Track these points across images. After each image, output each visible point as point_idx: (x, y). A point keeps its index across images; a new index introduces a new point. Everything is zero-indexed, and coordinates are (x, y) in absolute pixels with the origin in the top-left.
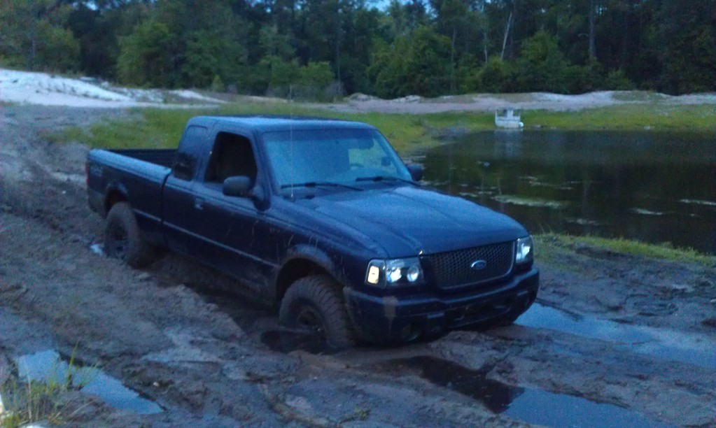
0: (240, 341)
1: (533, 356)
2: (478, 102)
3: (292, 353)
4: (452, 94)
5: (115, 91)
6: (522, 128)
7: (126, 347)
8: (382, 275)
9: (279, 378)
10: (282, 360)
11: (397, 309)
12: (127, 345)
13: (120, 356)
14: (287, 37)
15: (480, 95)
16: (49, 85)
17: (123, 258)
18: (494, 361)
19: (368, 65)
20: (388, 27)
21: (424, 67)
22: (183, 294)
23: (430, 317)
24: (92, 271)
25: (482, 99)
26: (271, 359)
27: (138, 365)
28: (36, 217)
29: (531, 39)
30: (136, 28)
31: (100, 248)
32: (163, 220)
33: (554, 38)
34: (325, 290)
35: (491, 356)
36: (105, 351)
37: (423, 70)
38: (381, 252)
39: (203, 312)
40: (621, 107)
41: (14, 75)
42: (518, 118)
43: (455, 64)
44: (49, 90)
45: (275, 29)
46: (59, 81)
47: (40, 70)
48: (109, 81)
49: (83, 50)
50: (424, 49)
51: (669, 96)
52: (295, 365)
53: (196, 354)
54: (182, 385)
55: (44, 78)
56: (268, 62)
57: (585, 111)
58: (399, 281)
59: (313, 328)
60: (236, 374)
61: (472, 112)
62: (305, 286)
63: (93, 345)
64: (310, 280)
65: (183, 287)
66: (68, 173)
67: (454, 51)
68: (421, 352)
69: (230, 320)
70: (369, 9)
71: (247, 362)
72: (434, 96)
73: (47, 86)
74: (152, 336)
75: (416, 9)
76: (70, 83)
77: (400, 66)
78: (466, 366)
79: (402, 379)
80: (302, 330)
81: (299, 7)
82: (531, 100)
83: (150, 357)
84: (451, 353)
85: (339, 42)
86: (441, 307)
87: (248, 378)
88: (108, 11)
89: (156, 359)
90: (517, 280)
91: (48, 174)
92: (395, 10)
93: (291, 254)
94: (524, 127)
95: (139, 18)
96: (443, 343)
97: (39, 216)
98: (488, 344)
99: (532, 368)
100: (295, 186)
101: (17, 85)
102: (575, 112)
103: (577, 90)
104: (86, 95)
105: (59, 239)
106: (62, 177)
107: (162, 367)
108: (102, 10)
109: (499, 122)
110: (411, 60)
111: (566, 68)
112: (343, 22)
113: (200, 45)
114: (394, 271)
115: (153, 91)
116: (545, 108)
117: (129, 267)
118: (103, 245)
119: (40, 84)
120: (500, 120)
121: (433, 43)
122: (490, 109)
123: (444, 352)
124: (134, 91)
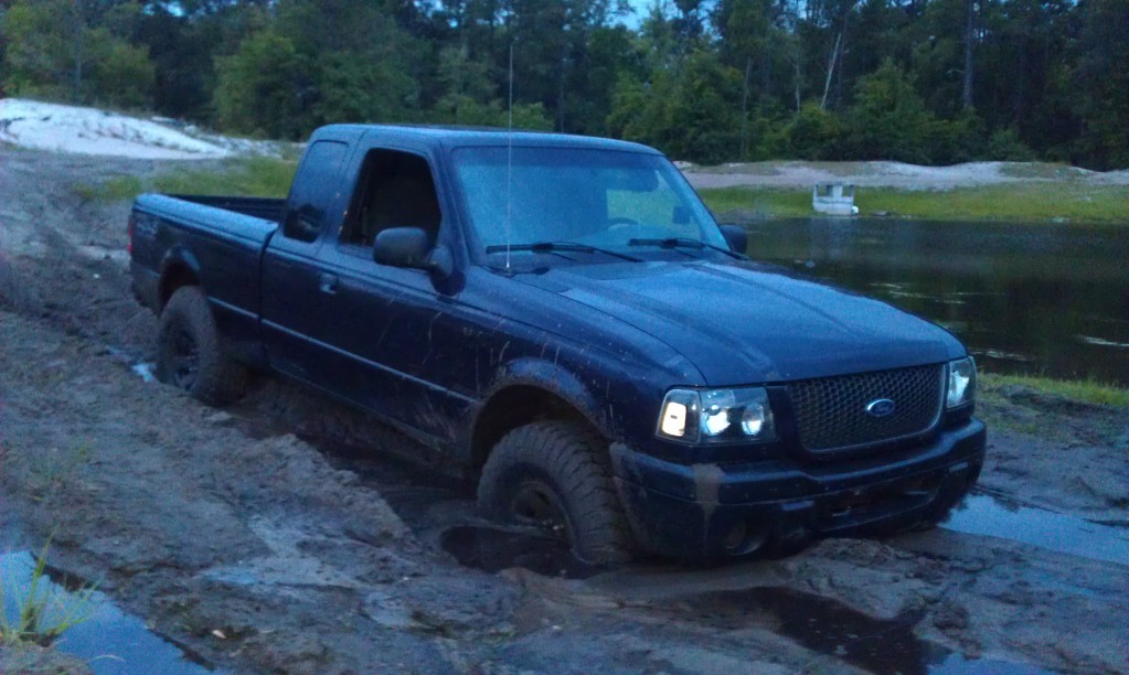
0: (400, 544)
1: (1005, 594)
2: (785, 173)
3: (505, 573)
4: (742, 161)
5: (206, 140)
6: (856, 214)
7: (167, 552)
8: (692, 420)
9: (480, 625)
10: (486, 587)
11: (724, 492)
12: (167, 546)
13: (150, 571)
14: (483, 67)
15: (788, 163)
16: (100, 125)
17: (188, 387)
18: (922, 602)
19: (609, 113)
20: (641, 55)
21: (700, 117)
22: (292, 451)
23: (787, 508)
24: (124, 406)
25: (791, 170)
26: (464, 583)
27: (186, 590)
28: (45, 316)
29: (870, 75)
30: (243, 43)
31: (150, 370)
32: (261, 317)
33: (908, 76)
34: (572, 449)
35: (914, 592)
36: (122, 558)
37: (698, 122)
38: (689, 373)
39: (329, 486)
40: (1013, 187)
41: (46, 109)
42: (850, 199)
43: (747, 114)
44: (100, 133)
45: (464, 52)
46: (116, 121)
47: (88, 103)
48: (197, 125)
49: (160, 78)
50: (701, 88)
51: (1091, 172)
52: (513, 597)
53: (311, 570)
54: (271, 638)
55: (93, 116)
56: (451, 104)
57: (957, 190)
58: (723, 434)
59: (544, 523)
60: (392, 617)
61: (775, 189)
62: (531, 441)
63: (100, 546)
64: (542, 429)
65: (292, 438)
66: (107, 247)
67: (747, 92)
68: (767, 578)
69: (381, 504)
70: (612, 25)
71: (414, 589)
72: (712, 163)
73: (96, 127)
74: (221, 531)
75: (687, 27)
76: (133, 124)
77: (661, 114)
78: (866, 611)
79: (737, 634)
80: (524, 527)
81: (502, 21)
82: (870, 172)
83: (213, 573)
84: (831, 584)
85: (563, 76)
86: (810, 488)
87: (414, 624)
88: (201, 18)
89: (226, 579)
90: (948, 441)
91: (73, 249)
92: (656, 26)
93: (503, 377)
94: (860, 213)
95: (247, 29)
96: (810, 562)
97: (49, 314)
98: (902, 566)
99: (1005, 619)
100: (513, 248)
101: (50, 123)
102: (941, 193)
103: (943, 159)
104: (159, 144)
105: (74, 351)
106: (97, 253)
107: (233, 596)
108: (190, 17)
109: (820, 205)
110: (677, 104)
111: (927, 122)
112: (571, 46)
113: (345, 74)
114: (716, 412)
115: (266, 142)
116: (895, 185)
117: (195, 401)
118: (154, 365)
119: (85, 124)
120: (821, 201)
121: (716, 80)
122: (805, 185)
123: (814, 579)
124: (236, 141)
